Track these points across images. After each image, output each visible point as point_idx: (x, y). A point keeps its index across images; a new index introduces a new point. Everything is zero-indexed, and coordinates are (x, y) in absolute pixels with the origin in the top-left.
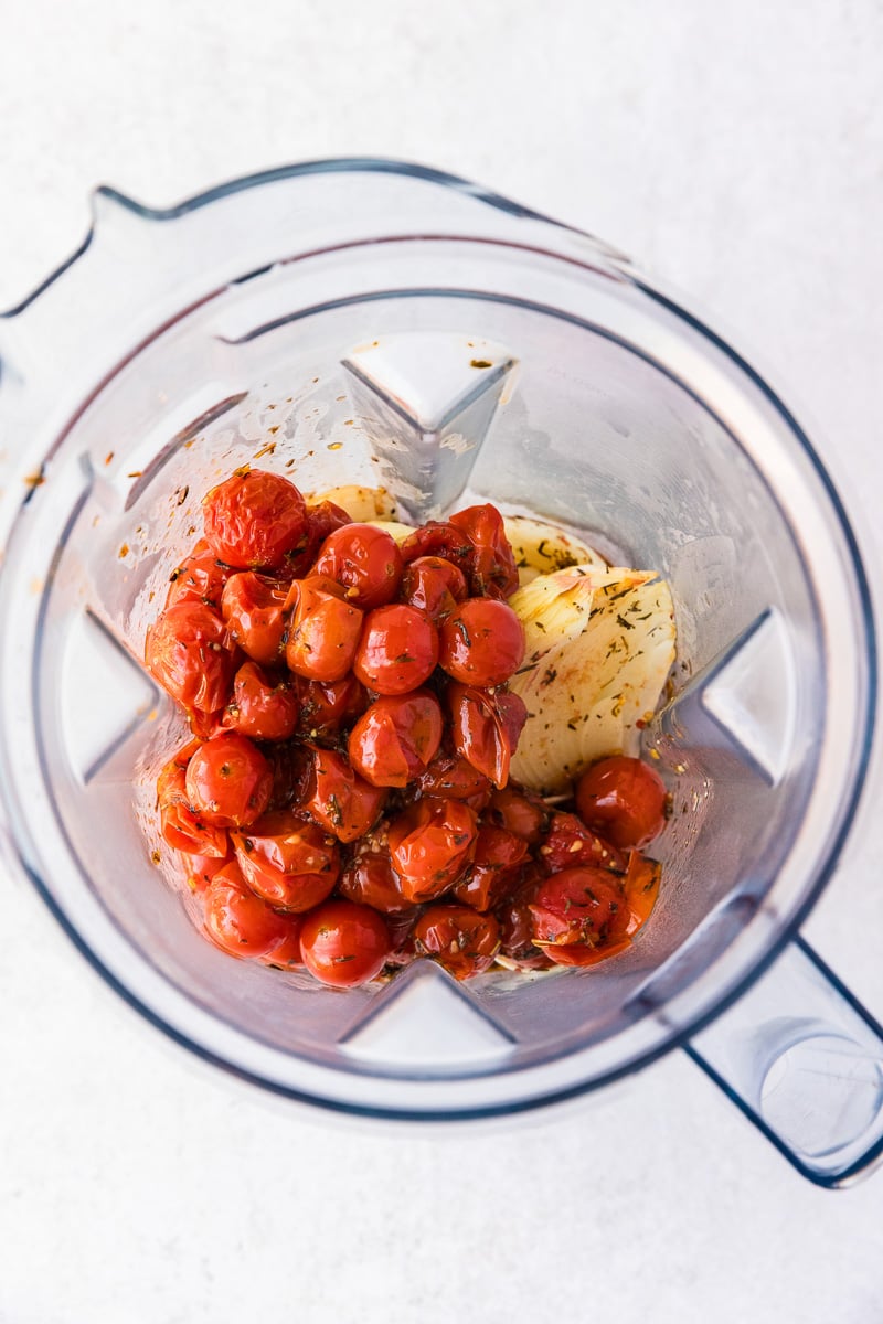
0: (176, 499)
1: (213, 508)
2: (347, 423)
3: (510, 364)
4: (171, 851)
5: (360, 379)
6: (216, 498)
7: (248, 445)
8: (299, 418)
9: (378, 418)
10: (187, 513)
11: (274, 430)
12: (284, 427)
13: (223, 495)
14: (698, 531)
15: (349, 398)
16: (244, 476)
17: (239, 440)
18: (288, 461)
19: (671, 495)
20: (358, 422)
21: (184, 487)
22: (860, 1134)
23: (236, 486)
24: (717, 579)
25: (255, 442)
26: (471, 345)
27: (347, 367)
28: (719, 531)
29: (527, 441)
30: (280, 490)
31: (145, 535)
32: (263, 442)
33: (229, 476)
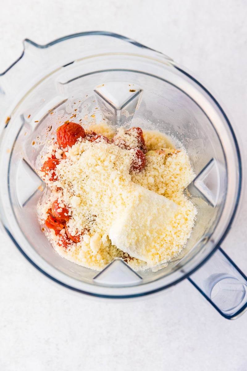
0: (48, 129)
1: (59, 133)
2: (96, 109)
3: (141, 91)
4: (48, 228)
5: (99, 95)
6: (60, 130)
7: (68, 114)
8: (82, 107)
9: (104, 106)
10: (52, 134)
11: (76, 110)
12: (78, 109)
13: (62, 129)
14: (193, 138)
15: (96, 101)
16: (67, 124)
17: (66, 113)
18: (80, 120)
19: (186, 128)
20: (99, 108)
21: (50, 126)
22: (238, 305)
23: (65, 126)
24: (199, 151)
25: (70, 114)
26: (130, 85)
27: (96, 92)
28: (199, 137)
29: (146, 114)
30: (78, 127)
31: (40, 139)
32: (72, 114)
33: (63, 124)
